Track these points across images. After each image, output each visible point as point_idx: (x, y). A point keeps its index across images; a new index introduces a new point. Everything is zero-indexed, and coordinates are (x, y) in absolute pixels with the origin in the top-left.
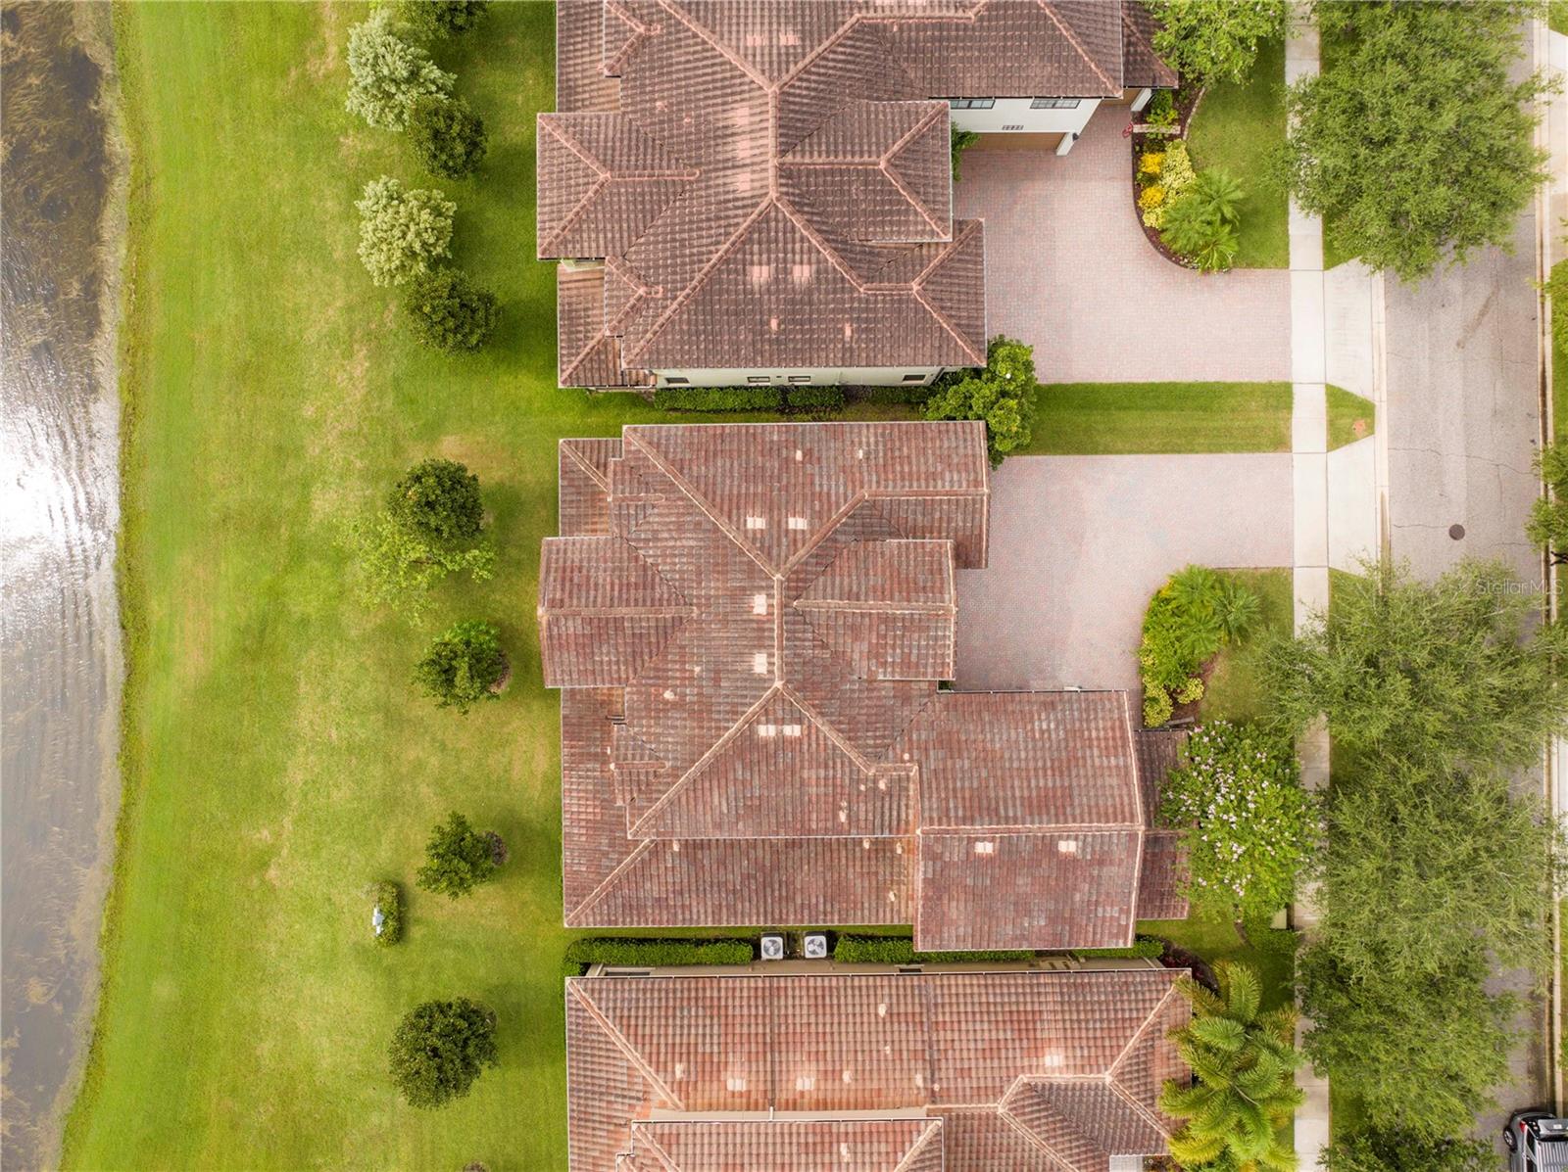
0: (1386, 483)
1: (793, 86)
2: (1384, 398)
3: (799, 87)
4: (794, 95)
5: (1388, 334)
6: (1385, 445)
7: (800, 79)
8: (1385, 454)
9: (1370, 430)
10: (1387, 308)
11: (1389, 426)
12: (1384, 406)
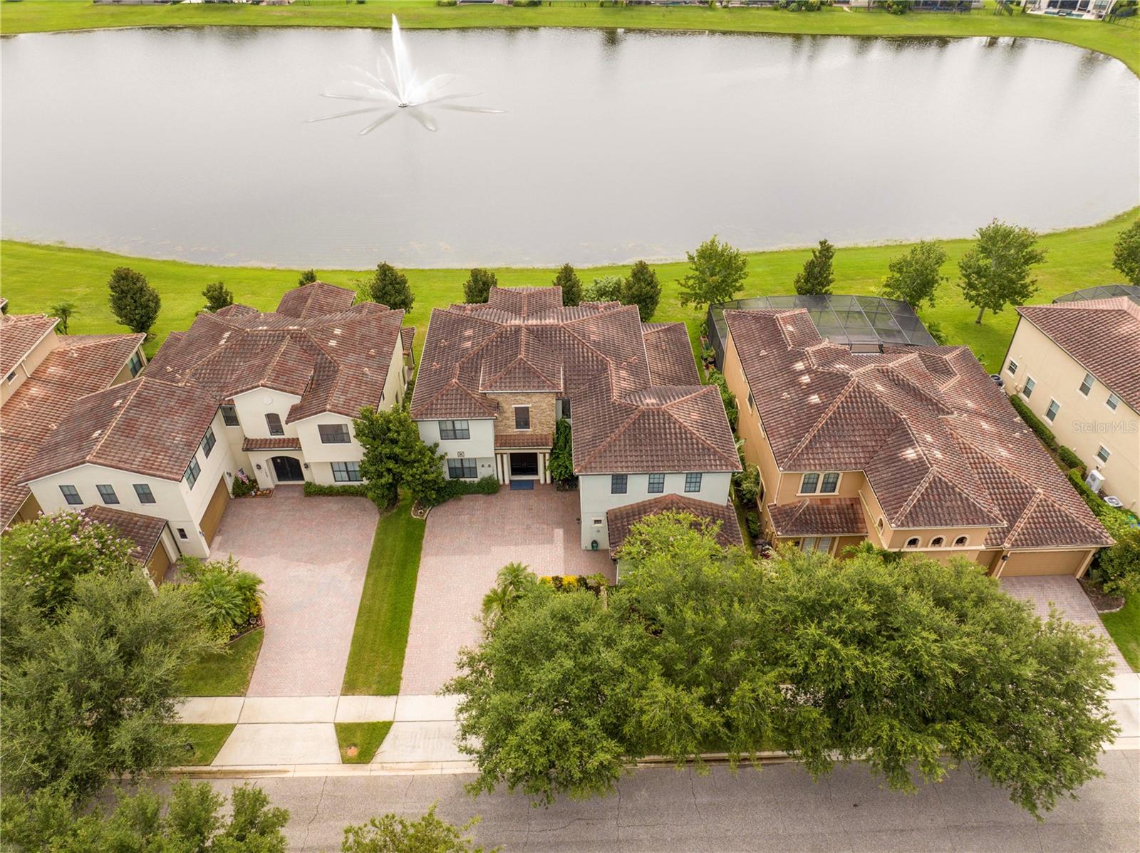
0: (297, 775)
1: (565, 333)
2: (374, 774)
3: (564, 337)
4: (560, 334)
5: (431, 777)
6: (330, 774)
7: (569, 337)
8: (323, 774)
9: (346, 760)
10: (455, 775)
11: (346, 778)
12: (367, 774)
